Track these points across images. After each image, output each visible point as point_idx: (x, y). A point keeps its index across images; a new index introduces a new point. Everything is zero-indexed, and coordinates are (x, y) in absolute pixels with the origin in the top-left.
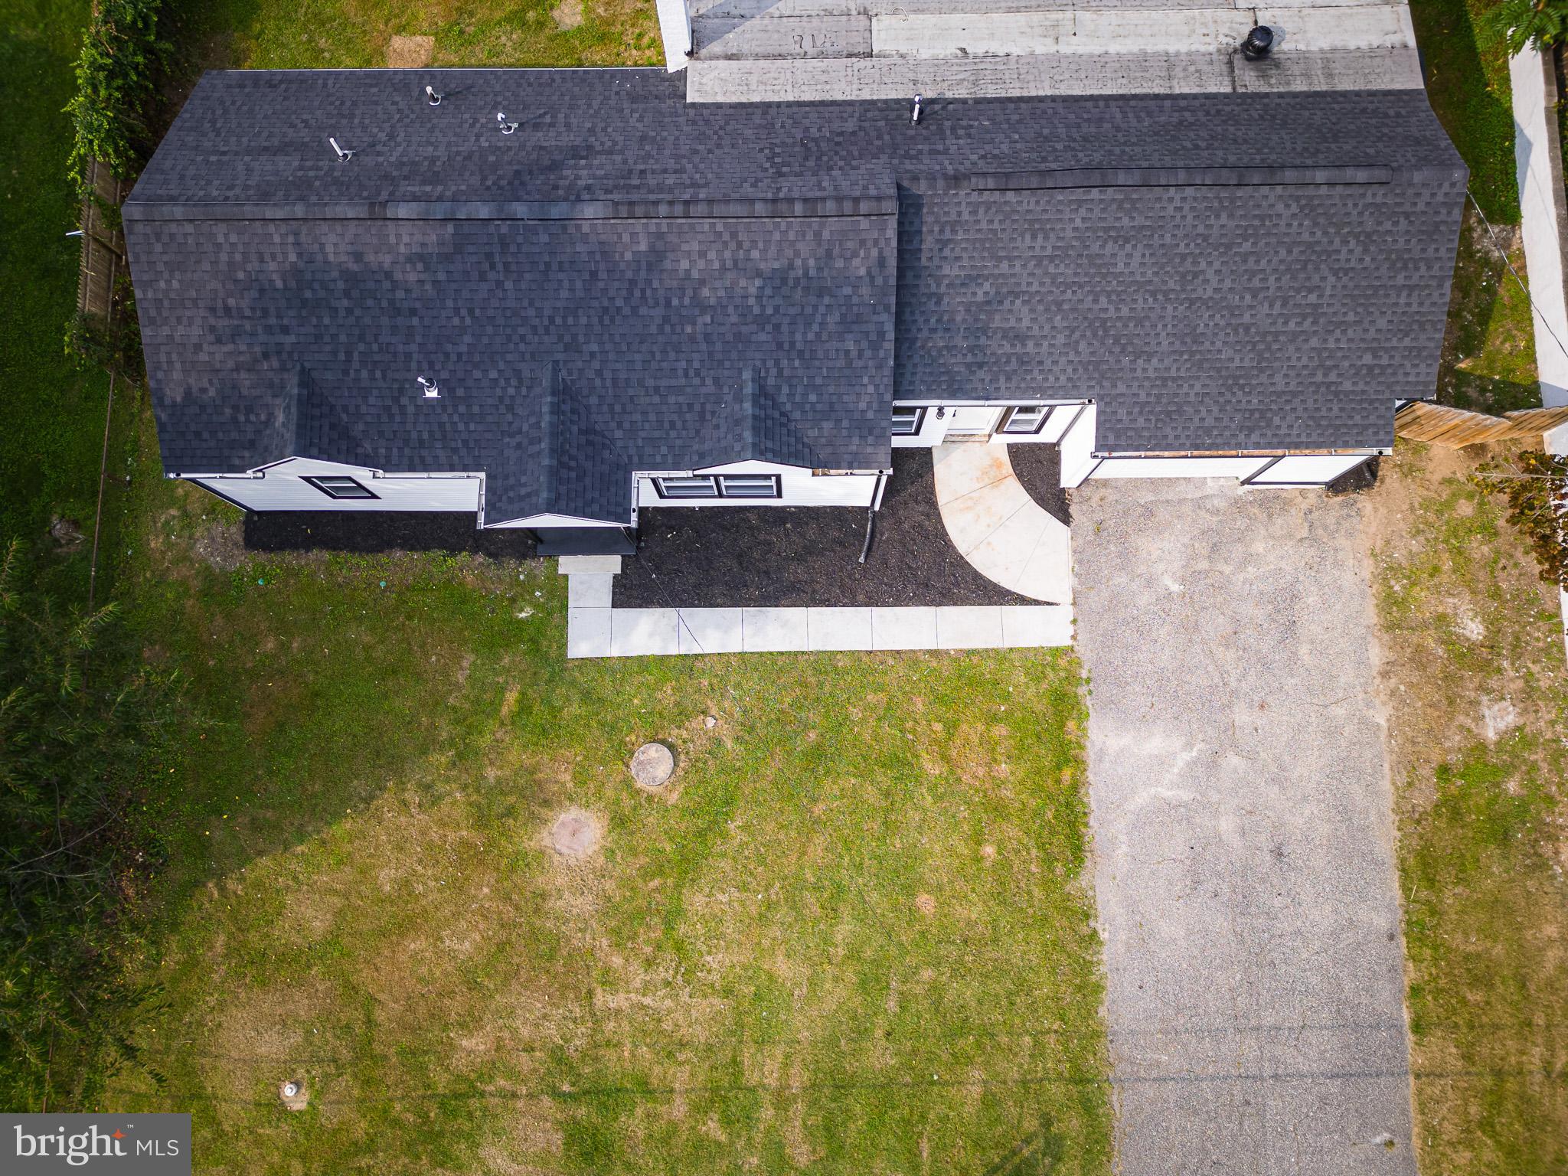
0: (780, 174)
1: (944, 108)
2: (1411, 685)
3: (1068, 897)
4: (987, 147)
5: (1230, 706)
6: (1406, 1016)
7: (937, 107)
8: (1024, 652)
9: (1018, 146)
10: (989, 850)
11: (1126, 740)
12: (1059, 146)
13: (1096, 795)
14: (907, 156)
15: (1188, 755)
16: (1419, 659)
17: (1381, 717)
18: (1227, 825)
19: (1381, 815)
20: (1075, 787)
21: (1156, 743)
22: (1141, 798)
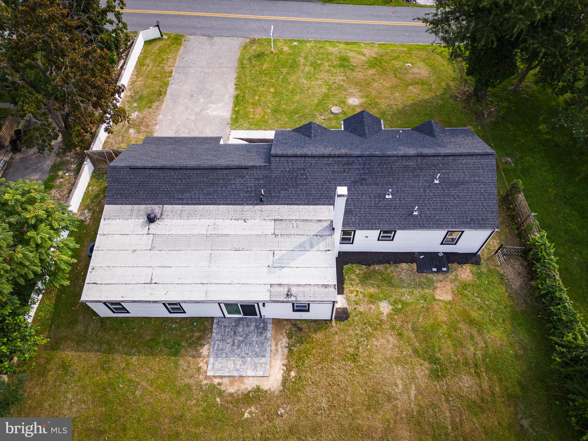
0: (304, 169)
1: (253, 201)
2: (151, 122)
3: (240, 91)
4: (242, 182)
5: (195, 119)
6: (173, 74)
7: (255, 202)
8: (243, 129)
9: (233, 182)
10: (257, 98)
11: (221, 114)
12: (221, 182)
13: (231, 105)
14: (267, 177)
15: (208, 111)
16: (147, 126)
17: (161, 116)
18: (202, 100)
19: (167, 101)
20: (235, 107)
21: (215, 113)
22: (220, 105)
